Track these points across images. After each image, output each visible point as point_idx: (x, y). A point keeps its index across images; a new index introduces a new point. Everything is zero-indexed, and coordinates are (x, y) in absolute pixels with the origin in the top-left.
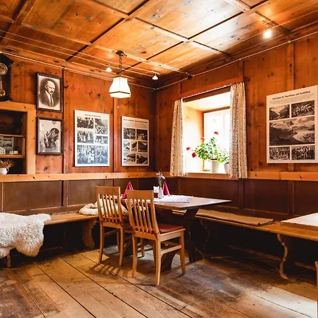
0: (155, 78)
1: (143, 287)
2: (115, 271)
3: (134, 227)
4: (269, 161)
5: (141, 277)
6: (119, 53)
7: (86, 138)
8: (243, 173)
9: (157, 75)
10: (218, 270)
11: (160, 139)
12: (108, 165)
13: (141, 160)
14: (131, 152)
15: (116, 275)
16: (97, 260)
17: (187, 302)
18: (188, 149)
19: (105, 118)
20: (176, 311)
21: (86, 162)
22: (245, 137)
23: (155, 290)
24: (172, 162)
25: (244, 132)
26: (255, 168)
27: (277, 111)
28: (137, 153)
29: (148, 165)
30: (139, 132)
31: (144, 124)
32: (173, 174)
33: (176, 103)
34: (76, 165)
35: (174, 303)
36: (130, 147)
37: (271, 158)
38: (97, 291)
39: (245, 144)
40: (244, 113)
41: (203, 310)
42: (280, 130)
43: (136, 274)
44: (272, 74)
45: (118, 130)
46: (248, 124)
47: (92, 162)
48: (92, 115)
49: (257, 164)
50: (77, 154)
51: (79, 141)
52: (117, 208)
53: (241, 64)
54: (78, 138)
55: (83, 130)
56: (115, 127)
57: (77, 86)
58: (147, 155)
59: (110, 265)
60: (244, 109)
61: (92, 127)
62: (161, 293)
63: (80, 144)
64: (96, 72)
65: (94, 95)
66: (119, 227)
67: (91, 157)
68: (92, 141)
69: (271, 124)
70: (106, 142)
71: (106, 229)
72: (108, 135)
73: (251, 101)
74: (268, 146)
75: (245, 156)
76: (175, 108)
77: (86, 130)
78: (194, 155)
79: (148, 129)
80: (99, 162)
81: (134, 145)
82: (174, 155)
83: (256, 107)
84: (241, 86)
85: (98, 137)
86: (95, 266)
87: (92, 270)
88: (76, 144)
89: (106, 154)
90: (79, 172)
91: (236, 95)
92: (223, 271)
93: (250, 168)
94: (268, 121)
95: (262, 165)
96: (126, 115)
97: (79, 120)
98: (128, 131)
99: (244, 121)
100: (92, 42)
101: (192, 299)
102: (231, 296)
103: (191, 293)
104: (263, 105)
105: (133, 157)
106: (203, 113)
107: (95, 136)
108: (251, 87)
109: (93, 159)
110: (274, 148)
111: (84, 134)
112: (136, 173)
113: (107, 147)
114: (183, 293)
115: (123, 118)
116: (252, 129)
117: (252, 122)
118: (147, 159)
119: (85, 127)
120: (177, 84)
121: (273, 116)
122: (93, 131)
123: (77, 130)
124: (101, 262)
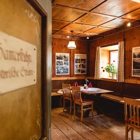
0: (88, 38)
1: (76, 121)
2: (68, 115)
3: (74, 100)
4: (132, 76)
5: (77, 118)
6: (72, 31)
7: (60, 64)
8: (122, 80)
9: (89, 37)
10: (107, 118)
11: (91, 62)
12: (69, 74)
13: (83, 72)
14: (78, 69)
15: (68, 116)
16: (62, 111)
17: (90, 127)
18: (102, 68)
19: (67, 55)
20: (85, 129)
21: (60, 73)
22: (123, 65)
23: (80, 123)
24: (95, 73)
25: (123, 63)
26: (127, 78)
27: (136, 55)
28: (81, 69)
29: (86, 74)
30: (82, 60)
31: (84, 56)
32: (96, 78)
33: (98, 48)
34: (56, 74)
35: (85, 127)
36: (78, 66)
37: (133, 74)
38: (60, 121)
39: (123, 68)
40: (123, 55)
41: (94, 130)
42: (137, 63)
43: (75, 117)
44: (135, 38)
45: (73, 60)
46: (125, 59)
47: (62, 73)
48: (62, 54)
49: (128, 76)
50: (56, 70)
51: (57, 65)
52: (69, 91)
53: (123, 33)
54: (57, 64)
55: (58, 60)
56: (72, 58)
57: (56, 43)
58: (85, 69)
59: (67, 113)
60: (123, 53)
61: (62, 59)
62: (82, 124)
63: (57, 66)
64: (64, 37)
65: (63, 46)
66: (70, 99)
67: (62, 71)
68: (62, 65)
69: (134, 60)
70: (68, 65)
71: (66, 100)
72: (69, 62)
73: (126, 49)
74: (132, 69)
75: (123, 73)
76: (97, 50)
77: (60, 60)
78: (104, 71)
79: (86, 58)
80: (65, 73)
81: (80, 66)
82: (96, 70)
83: (128, 52)
84: (123, 42)
85: (65, 63)
86: (61, 113)
87: (60, 114)
88: (56, 66)
89: (68, 70)
90: (57, 77)
91: (120, 47)
92: (109, 119)
93: (125, 78)
94: (133, 59)
95: (130, 77)
96: (76, 53)
97: (57, 57)
98: (77, 60)
99: (123, 58)
100: (61, 29)
101: (92, 127)
102: (107, 127)
103: (92, 125)
104: (131, 51)
105: (79, 71)
106: (110, 51)
107: (63, 62)
108: (127, 43)
109: (62, 72)
110: (135, 70)
111: (59, 62)
112: (80, 77)
113: (68, 67)
114: (90, 124)
115: (75, 54)
116: (127, 61)
117: (127, 58)
118: (85, 71)
119: (60, 59)
120: (98, 39)
121: (135, 56)
122: (63, 61)
123: (56, 60)
124: (64, 112)
